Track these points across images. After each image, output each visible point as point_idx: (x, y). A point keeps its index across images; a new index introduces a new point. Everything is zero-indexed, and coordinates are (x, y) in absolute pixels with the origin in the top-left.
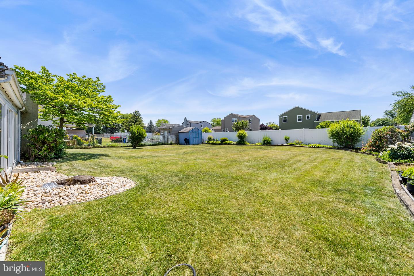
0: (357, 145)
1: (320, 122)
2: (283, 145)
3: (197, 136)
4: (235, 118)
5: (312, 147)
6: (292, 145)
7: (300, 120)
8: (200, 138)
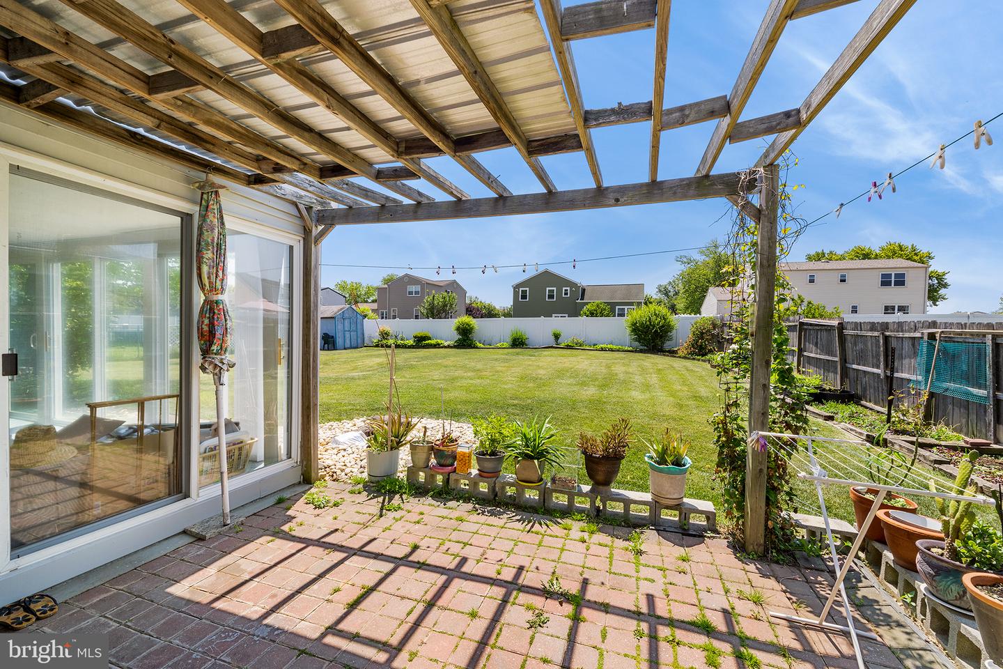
0: (668, 345)
1: (587, 303)
2: (552, 347)
3: (353, 327)
4: (417, 285)
5: (602, 350)
6: (568, 347)
7: (551, 296)
8: (359, 333)
